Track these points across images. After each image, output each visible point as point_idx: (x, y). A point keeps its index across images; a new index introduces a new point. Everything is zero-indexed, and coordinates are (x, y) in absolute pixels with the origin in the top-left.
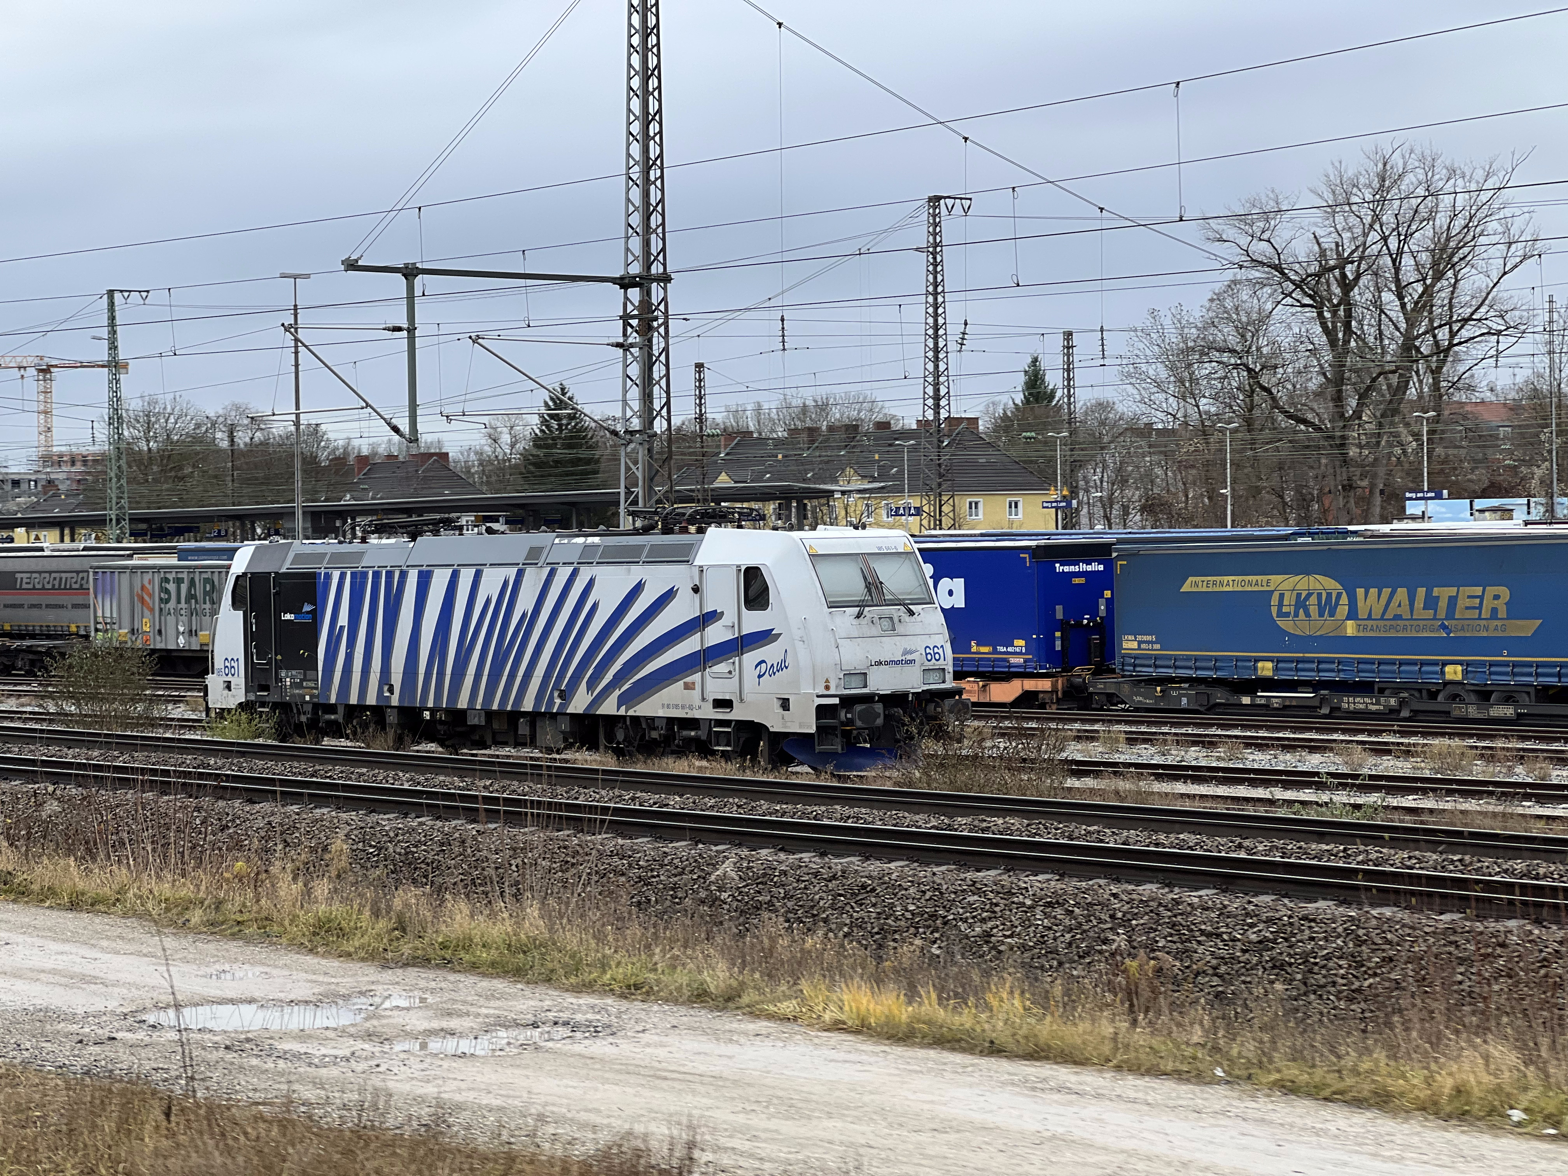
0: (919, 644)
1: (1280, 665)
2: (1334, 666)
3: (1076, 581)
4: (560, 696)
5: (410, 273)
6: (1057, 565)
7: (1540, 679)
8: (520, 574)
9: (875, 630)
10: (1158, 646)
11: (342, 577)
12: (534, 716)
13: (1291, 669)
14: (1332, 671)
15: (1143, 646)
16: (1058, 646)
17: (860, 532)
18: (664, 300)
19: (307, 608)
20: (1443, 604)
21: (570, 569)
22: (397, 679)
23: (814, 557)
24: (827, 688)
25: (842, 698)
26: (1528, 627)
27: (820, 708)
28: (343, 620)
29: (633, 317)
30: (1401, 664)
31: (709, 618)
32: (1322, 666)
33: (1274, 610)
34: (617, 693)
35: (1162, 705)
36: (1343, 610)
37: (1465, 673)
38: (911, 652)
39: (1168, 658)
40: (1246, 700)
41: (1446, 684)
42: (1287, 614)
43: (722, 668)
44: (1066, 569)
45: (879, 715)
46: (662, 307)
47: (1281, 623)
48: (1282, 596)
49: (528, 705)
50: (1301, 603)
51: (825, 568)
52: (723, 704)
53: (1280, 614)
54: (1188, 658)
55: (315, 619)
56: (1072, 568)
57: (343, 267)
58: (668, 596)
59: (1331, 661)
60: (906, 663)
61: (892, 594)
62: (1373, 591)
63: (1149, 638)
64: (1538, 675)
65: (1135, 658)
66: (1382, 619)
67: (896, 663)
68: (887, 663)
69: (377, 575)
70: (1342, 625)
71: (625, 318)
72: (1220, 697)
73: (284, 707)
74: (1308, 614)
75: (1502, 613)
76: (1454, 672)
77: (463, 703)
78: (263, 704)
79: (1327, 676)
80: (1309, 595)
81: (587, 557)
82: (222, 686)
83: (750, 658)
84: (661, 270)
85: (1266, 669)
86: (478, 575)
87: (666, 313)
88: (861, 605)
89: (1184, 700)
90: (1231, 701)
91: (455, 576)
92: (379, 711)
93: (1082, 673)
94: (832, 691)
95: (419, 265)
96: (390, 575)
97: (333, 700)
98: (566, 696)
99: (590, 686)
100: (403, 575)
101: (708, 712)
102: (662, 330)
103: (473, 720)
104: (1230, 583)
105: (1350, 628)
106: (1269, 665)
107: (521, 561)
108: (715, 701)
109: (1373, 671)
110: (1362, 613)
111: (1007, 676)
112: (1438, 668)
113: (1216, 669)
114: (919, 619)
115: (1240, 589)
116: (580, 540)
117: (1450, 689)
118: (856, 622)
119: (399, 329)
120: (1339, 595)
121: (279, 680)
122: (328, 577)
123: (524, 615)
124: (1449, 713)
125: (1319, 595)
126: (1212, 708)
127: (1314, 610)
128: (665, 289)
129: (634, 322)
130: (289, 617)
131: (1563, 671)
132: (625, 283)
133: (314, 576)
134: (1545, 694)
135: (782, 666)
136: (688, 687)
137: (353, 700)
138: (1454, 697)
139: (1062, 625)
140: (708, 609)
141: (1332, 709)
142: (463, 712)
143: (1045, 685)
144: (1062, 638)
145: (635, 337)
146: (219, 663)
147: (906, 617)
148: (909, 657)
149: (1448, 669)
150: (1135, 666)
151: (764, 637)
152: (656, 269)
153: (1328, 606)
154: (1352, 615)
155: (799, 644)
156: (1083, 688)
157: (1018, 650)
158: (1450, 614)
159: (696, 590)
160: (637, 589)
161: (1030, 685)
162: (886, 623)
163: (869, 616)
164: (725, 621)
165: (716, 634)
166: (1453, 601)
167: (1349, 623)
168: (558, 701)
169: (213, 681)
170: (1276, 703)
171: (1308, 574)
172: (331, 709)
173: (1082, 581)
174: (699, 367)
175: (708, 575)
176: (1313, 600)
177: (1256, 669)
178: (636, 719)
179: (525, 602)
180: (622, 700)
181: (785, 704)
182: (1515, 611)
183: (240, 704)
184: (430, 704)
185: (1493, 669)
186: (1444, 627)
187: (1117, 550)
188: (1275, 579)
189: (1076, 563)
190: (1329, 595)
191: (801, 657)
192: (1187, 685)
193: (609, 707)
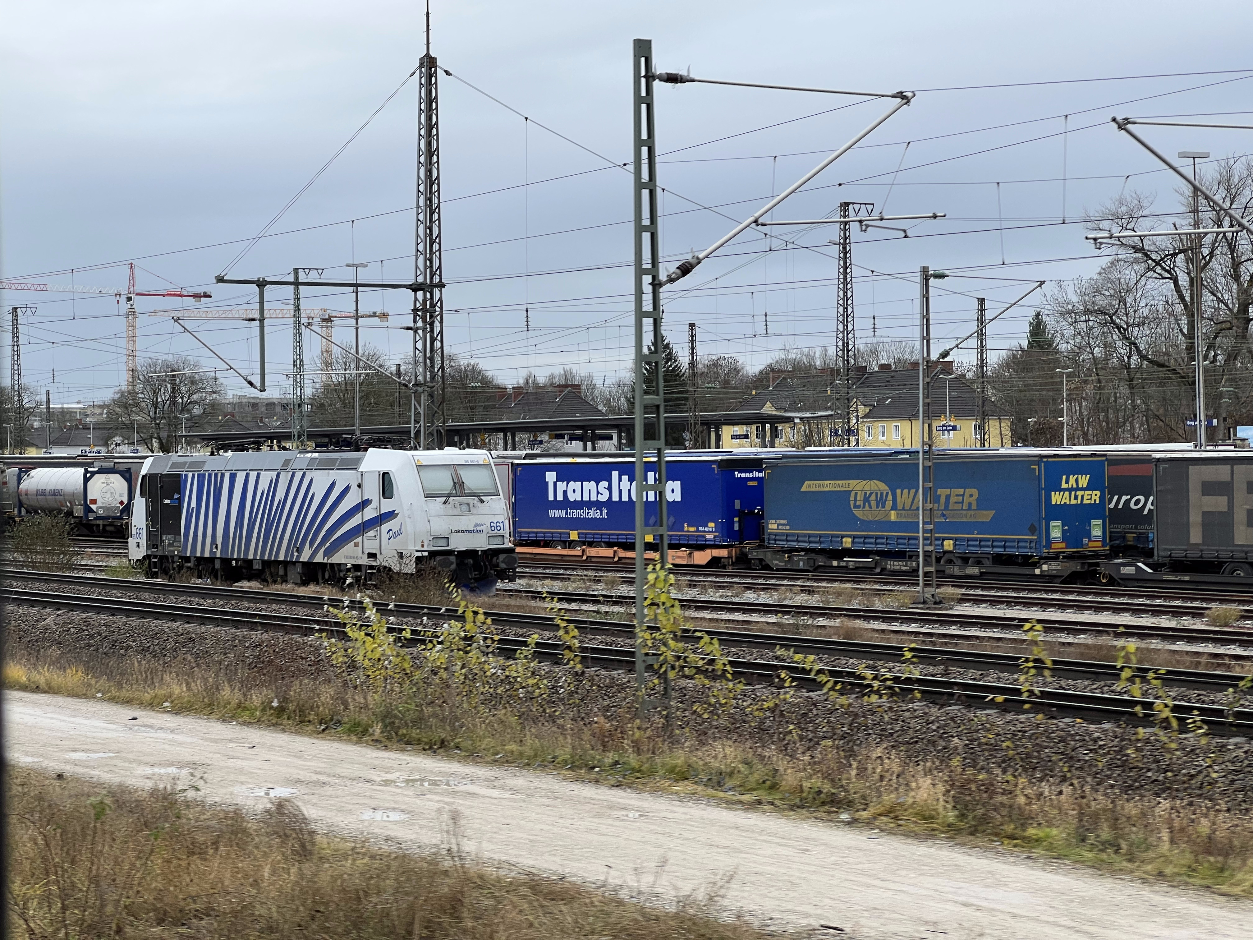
0: (486, 521)
1: (856, 540)
2: (884, 541)
3: (751, 483)
4: (297, 551)
5: (261, 284)
6: (736, 473)
7: (995, 549)
8: (278, 475)
9: (456, 511)
10: (788, 527)
11: (193, 476)
12: (285, 563)
13: (860, 543)
14: (883, 544)
15: (780, 527)
16: (736, 527)
17: (462, 452)
18: (440, 299)
19: (176, 496)
20: (943, 500)
21: (302, 473)
22: (219, 541)
23: (420, 467)
24: (423, 546)
25: (430, 552)
26: (987, 516)
27: (418, 558)
28: (194, 504)
29: (418, 310)
30: (909, 539)
31: (365, 503)
32: (878, 541)
33: (852, 503)
34: (323, 549)
35: (789, 567)
36: (889, 504)
37: (955, 545)
38: (480, 525)
39: (793, 535)
40: (835, 563)
41: (945, 552)
42: (859, 507)
43: (371, 533)
44: (743, 475)
45: (452, 563)
46: (439, 304)
47: (857, 512)
48: (856, 494)
49: (281, 558)
50: (866, 500)
51: (424, 473)
52: (372, 556)
53: (856, 506)
54: (805, 535)
55: (180, 503)
56: (747, 475)
57: (215, 281)
58: (347, 489)
59: (882, 537)
60: (477, 531)
61: (470, 489)
62: (906, 491)
63: (783, 522)
64: (993, 547)
65: (776, 535)
66: (910, 510)
67: (469, 531)
68: (463, 532)
69: (210, 475)
70: (888, 515)
71: (415, 310)
72: (821, 561)
73: (163, 558)
74: (870, 507)
75: (974, 506)
76: (948, 545)
77: (251, 556)
78: (155, 557)
79: (881, 547)
80: (871, 494)
81: (312, 466)
82: (135, 545)
83: (385, 527)
84: (438, 280)
85: (847, 543)
86: (258, 476)
87: (441, 308)
88: (449, 496)
89: (801, 563)
90: (827, 564)
91: (247, 476)
92: (211, 560)
93: (749, 546)
94: (425, 549)
95: (267, 279)
96: (216, 475)
97: (188, 555)
98: (299, 550)
99: (311, 545)
100: (223, 475)
101: (364, 561)
102: (438, 318)
103: (257, 566)
104: (828, 485)
105: (893, 516)
106: (849, 540)
107: (279, 468)
108: (369, 554)
109: (904, 544)
110: (900, 507)
111: (701, 547)
112: (940, 542)
113: (820, 542)
114: (487, 505)
115: (833, 489)
116: (309, 455)
117: (947, 556)
118: (444, 506)
119: (253, 320)
120: (887, 493)
121: (162, 541)
122: (186, 476)
123: (280, 501)
124: (944, 571)
125: (877, 493)
126: (817, 569)
127: (873, 503)
128: (441, 291)
129: (420, 313)
130: (167, 502)
131: (1007, 544)
132: (415, 288)
133: (179, 476)
134: (998, 559)
135: (399, 533)
136: (356, 545)
137: (198, 555)
138: (950, 561)
139: (740, 513)
140: (364, 499)
141: (883, 569)
142: (251, 561)
143: (724, 553)
144: (739, 522)
145: (420, 324)
146: (134, 531)
147: (479, 504)
148: (479, 528)
149: (946, 542)
150: (775, 540)
151: (391, 515)
152: (436, 279)
153: (881, 501)
154: (894, 507)
155: (408, 520)
156: (746, 555)
157: (710, 529)
158: (947, 507)
159: (359, 486)
160: (333, 485)
161: (717, 553)
162: (465, 507)
163: (452, 503)
164: (374, 504)
165: (369, 513)
166: (948, 497)
167: (893, 512)
168: (296, 554)
169: (132, 541)
170: (851, 565)
171: (870, 479)
172: (188, 559)
173: (755, 483)
174: (692, 326)
175: (365, 476)
176: (873, 497)
177: (842, 543)
178: (332, 565)
179: (280, 494)
180: (326, 554)
181: (401, 555)
182: (982, 503)
183: (144, 557)
184: (235, 557)
185: (970, 543)
186: (943, 515)
187: (765, 463)
188: (853, 483)
189: (751, 472)
190: (882, 493)
191: (409, 528)
192: (803, 553)
193: (319, 558)
